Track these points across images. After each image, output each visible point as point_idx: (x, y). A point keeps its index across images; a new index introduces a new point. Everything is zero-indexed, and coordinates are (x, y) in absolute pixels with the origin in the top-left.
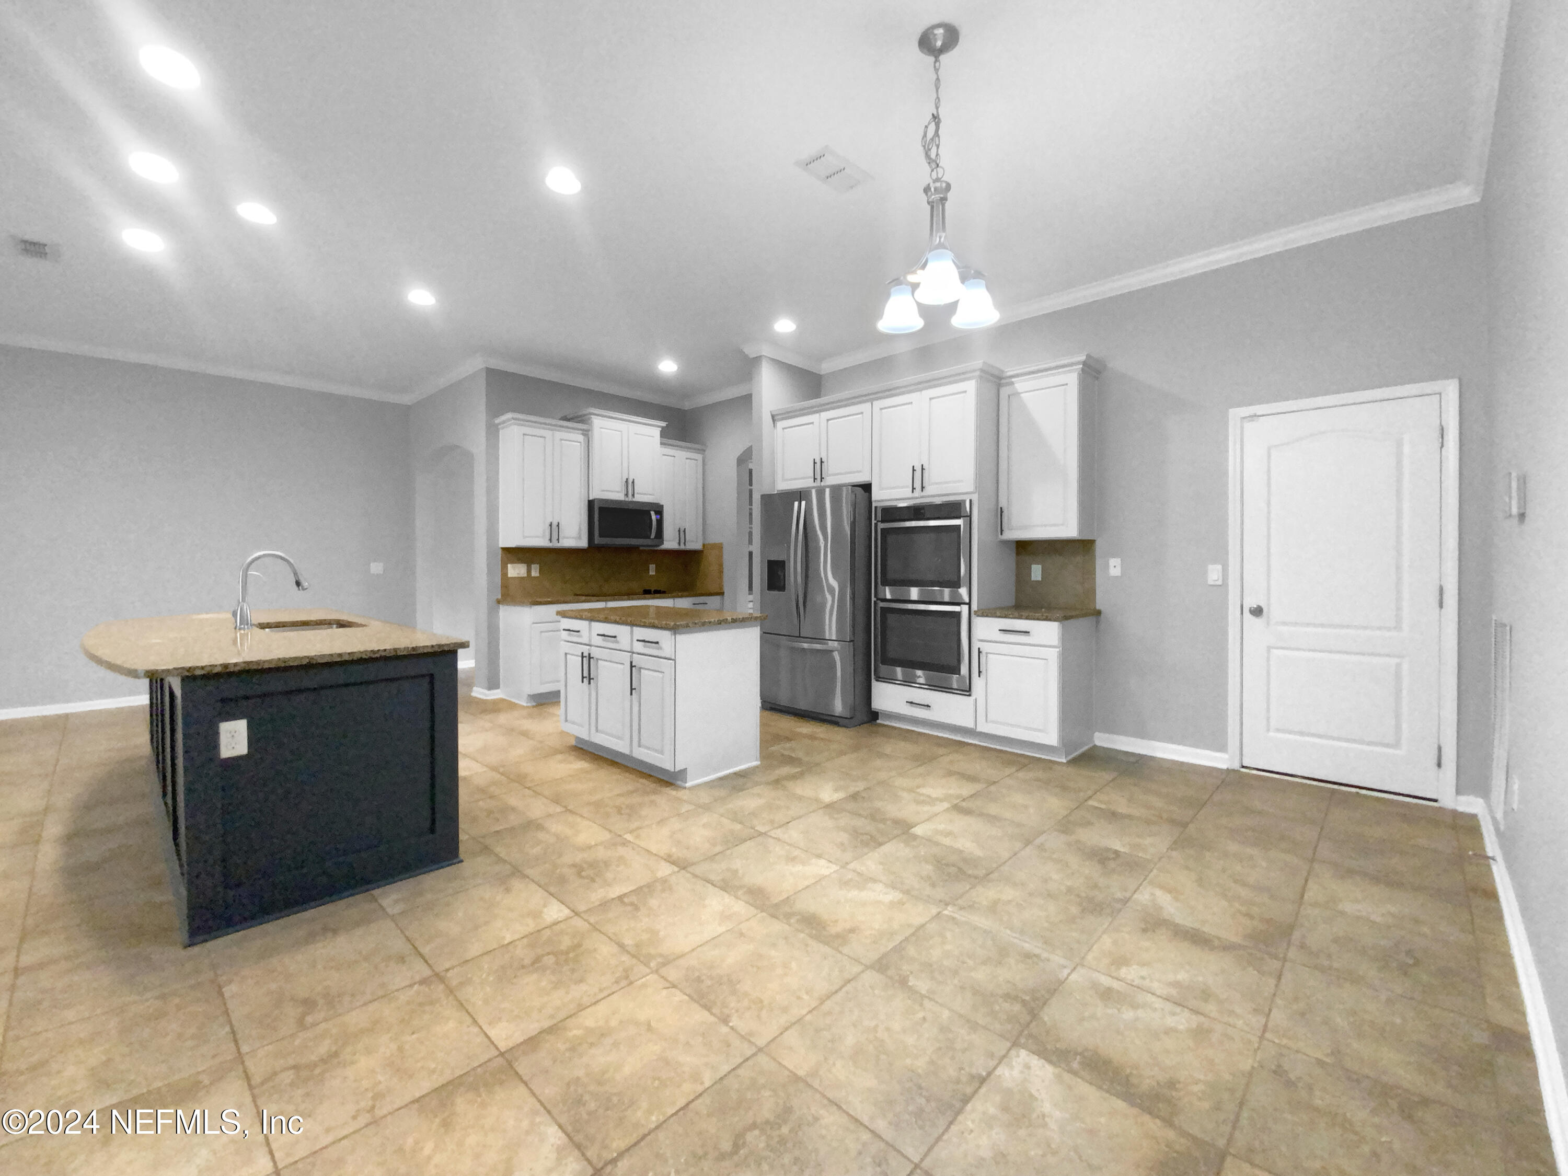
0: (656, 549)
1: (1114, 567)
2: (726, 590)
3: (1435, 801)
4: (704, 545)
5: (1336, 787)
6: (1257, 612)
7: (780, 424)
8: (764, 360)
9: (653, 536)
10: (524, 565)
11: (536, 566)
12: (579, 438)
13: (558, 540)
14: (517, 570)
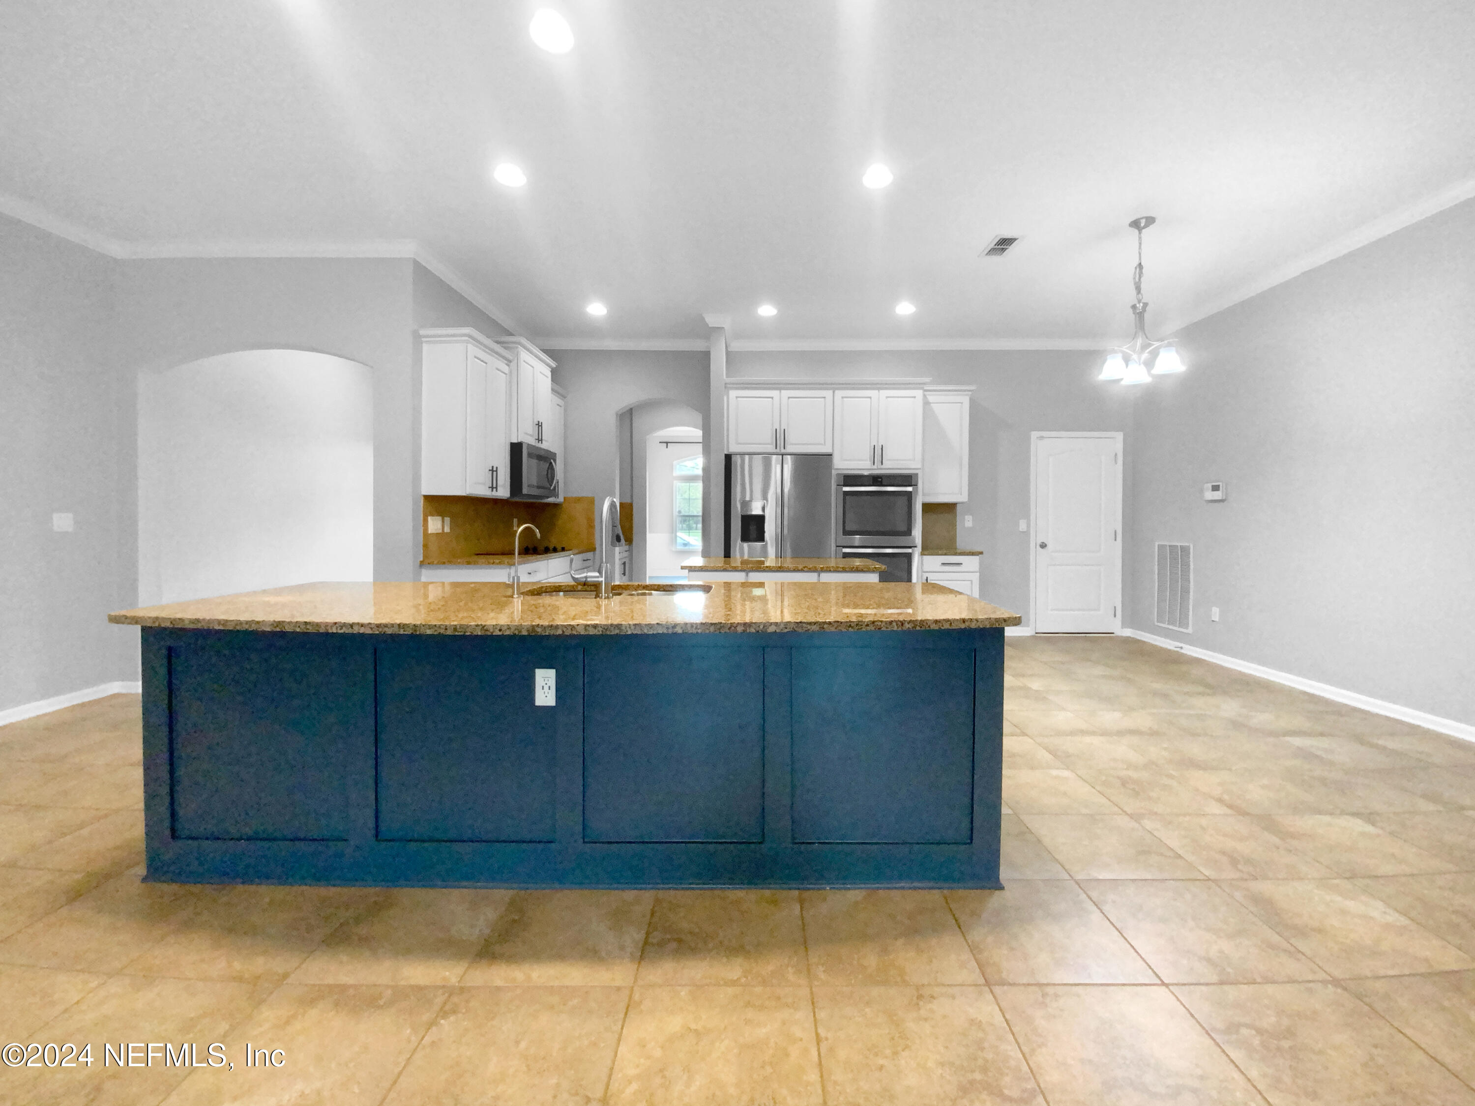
0: (540, 501)
1: (969, 522)
3: (1113, 633)
4: (566, 498)
5: (1079, 635)
6: (1043, 546)
7: (733, 393)
9: (552, 487)
10: (440, 518)
11: (447, 520)
12: (506, 369)
13: (496, 488)
14: (435, 525)
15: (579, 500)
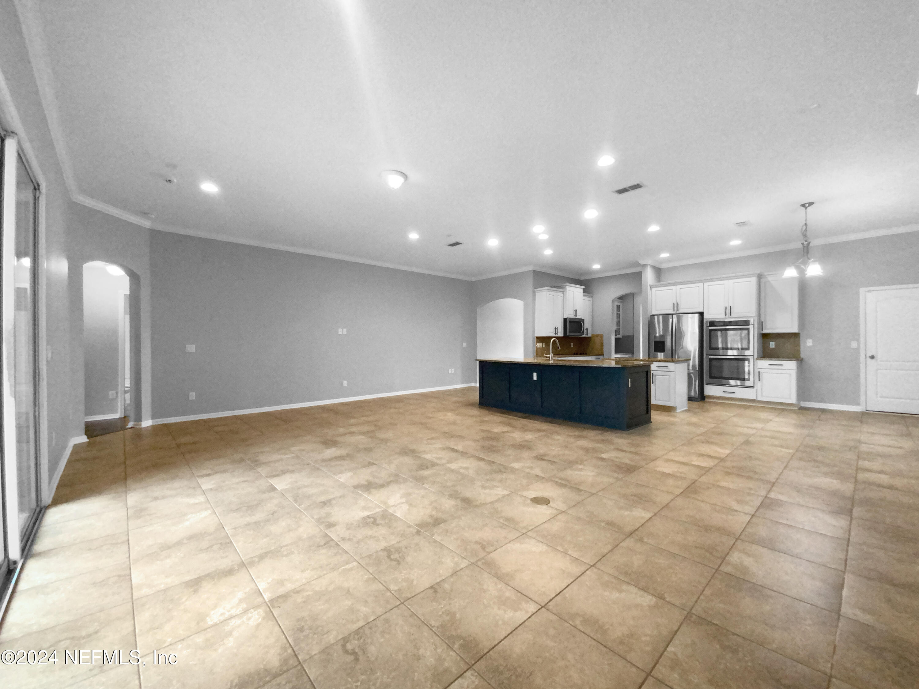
0: (580, 336)
1: (809, 343)
2: (605, 353)
4: (592, 335)
6: (873, 357)
7: (654, 289)
8: (648, 267)
9: (582, 332)
10: (541, 343)
11: (544, 344)
12: (562, 295)
13: (557, 334)
14: (539, 345)
15: (597, 336)
